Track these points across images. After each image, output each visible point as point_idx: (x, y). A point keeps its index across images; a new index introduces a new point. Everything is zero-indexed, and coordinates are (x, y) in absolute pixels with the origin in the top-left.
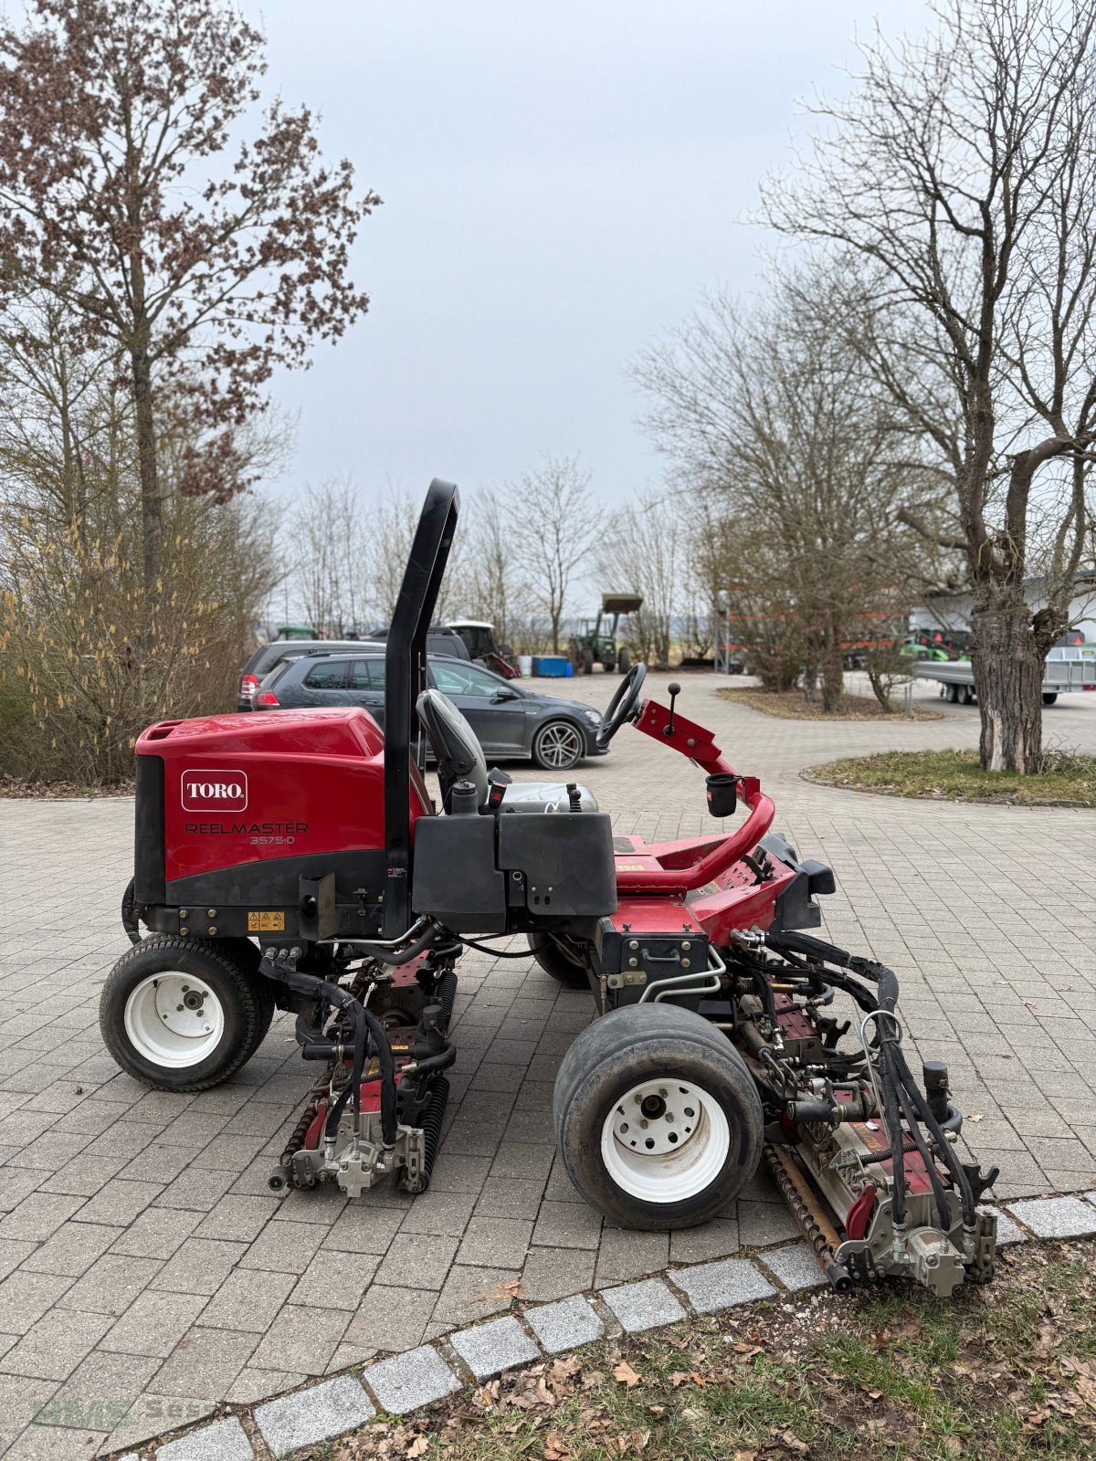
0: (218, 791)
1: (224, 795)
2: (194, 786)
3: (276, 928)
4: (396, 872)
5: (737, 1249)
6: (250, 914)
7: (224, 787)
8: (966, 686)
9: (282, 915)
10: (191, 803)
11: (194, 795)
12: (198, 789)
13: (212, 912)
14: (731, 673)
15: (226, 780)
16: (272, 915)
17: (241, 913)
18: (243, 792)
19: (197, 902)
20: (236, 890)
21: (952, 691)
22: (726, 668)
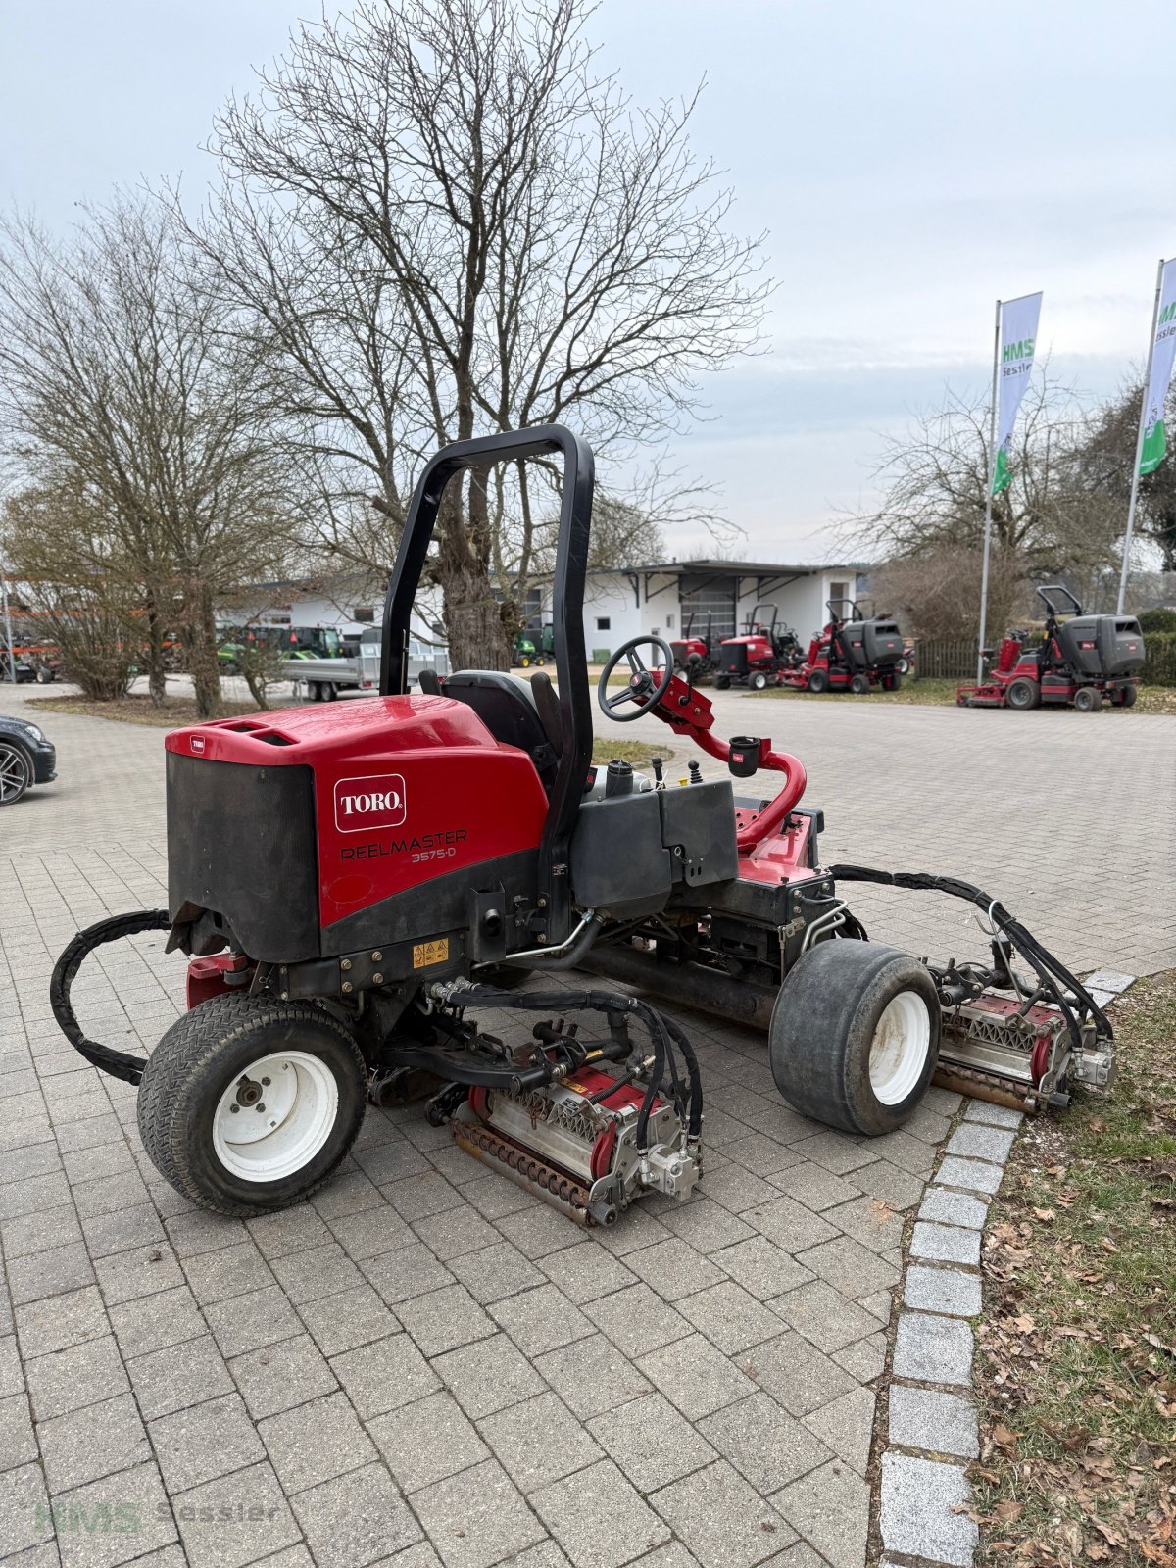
0: (376, 802)
1: (382, 808)
2: (348, 799)
3: (441, 960)
4: (559, 869)
5: (949, 1122)
6: (415, 948)
7: (381, 796)
8: (330, 684)
9: (446, 941)
10: (346, 821)
11: (349, 811)
12: (353, 801)
13: (376, 954)
14: (20, 681)
15: (382, 787)
16: (436, 944)
17: (404, 949)
18: (401, 801)
19: (360, 946)
20: (402, 922)
21: (314, 688)
22: (13, 676)
